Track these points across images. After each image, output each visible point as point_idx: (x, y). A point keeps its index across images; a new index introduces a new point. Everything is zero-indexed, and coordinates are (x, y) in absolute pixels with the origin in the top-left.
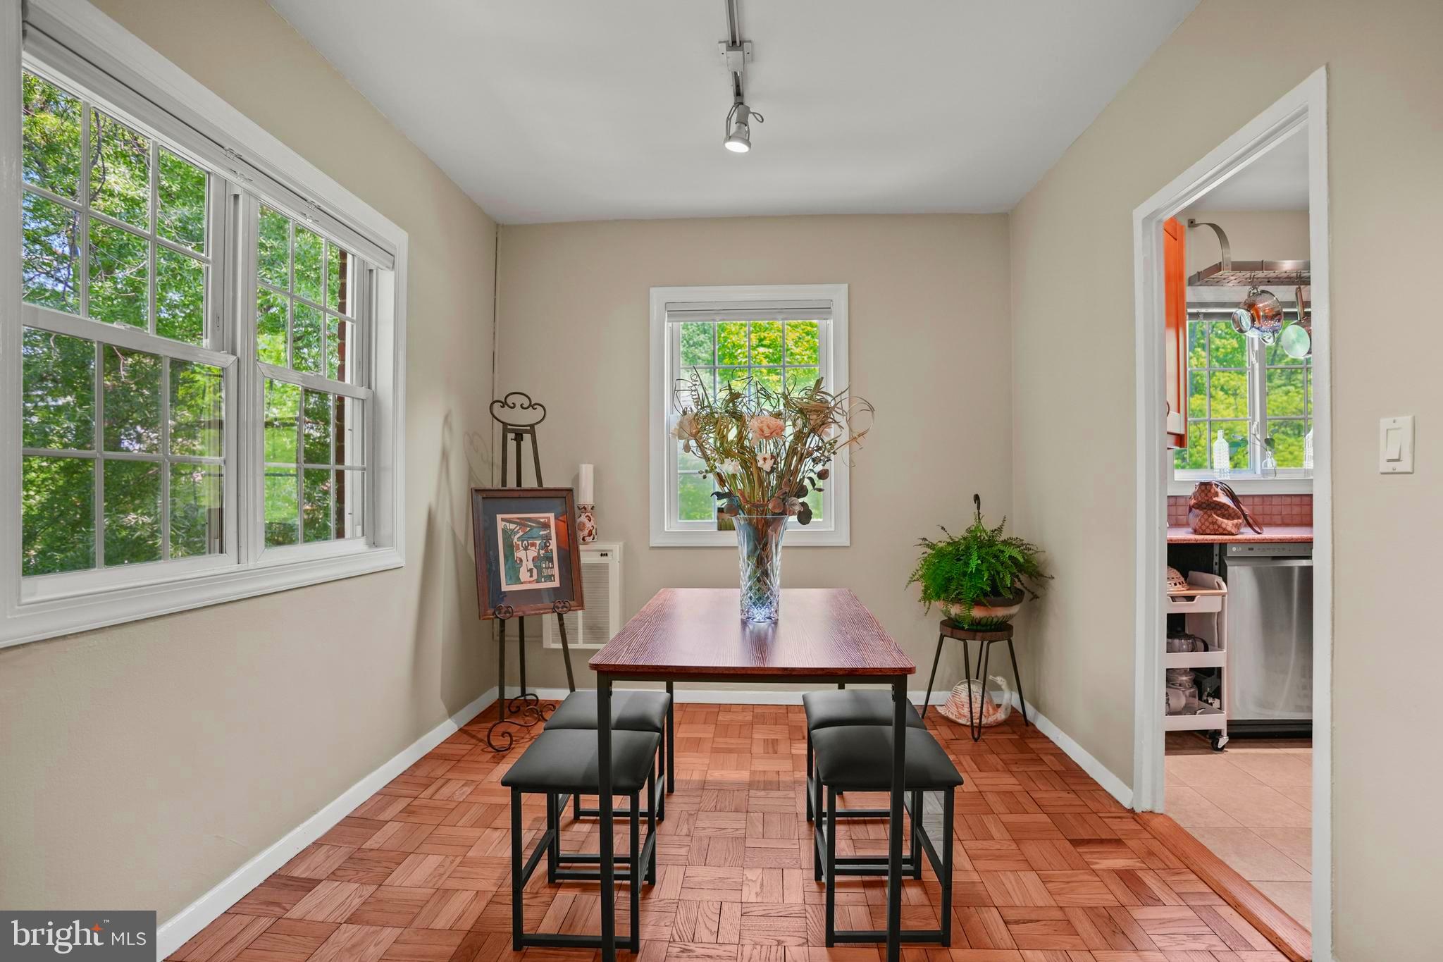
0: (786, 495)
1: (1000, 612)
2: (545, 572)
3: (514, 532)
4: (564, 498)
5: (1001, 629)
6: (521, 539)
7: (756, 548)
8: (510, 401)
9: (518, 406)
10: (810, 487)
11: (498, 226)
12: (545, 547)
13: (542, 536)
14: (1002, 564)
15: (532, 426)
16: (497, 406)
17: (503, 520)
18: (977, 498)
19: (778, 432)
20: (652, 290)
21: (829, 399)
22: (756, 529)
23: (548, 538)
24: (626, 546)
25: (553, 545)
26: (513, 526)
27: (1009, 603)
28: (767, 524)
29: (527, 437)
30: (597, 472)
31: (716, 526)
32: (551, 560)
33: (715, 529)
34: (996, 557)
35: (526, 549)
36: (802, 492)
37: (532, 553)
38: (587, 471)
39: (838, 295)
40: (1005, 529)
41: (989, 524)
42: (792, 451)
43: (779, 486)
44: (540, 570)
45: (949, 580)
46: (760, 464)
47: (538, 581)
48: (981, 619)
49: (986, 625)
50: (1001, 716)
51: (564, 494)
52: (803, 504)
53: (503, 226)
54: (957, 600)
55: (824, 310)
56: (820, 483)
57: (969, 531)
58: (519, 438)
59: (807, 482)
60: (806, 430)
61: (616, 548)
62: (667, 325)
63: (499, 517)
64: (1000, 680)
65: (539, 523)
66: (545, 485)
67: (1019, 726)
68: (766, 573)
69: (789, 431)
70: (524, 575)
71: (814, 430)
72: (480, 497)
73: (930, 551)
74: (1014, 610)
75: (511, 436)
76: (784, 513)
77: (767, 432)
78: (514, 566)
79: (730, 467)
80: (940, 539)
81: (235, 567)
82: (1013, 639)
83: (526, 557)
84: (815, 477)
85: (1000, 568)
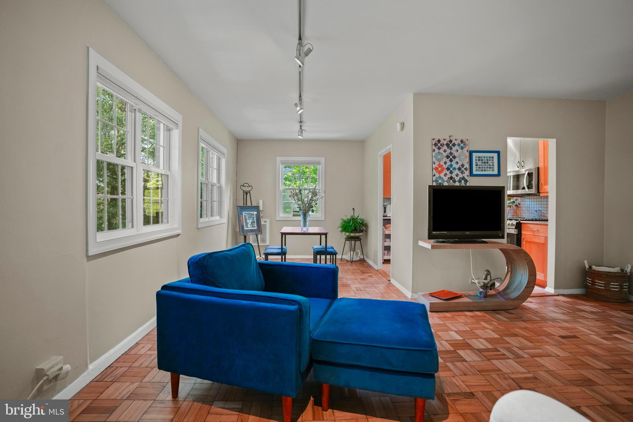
0: (309, 208)
1: (357, 234)
2: (253, 225)
3: (246, 216)
4: (257, 208)
5: (358, 239)
6: (248, 217)
7: (304, 217)
8: (245, 185)
9: (246, 186)
10: (314, 206)
11: (238, 140)
12: (253, 219)
13: (253, 217)
14: (358, 224)
15: (249, 191)
16: (242, 186)
17: (244, 213)
18: (353, 209)
19: (308, 197)
20: (277, 157)
21: (317, 190)
22: (304, 214)
23: (254, 217)
24: (270, 220)
25: (255, 219)
26: (246, 215)
27: (359, 233)
28: (306, 212)
29: (248, 194)
30: (263, 202)
31: (292, 215)
32: (255, 223)
33: (292, 216)
34: (356, 222)
35: (249, 220)
36: (312, 207)
37: (251, 221)
38: (261, 202)
39: (322, 160)
40: (359, 216)
41: (356, 216)
42: (311, 200)
43: (308, 206)
44: (252, 225)
45: (346, 227)
46: (305, 202)
47: (252, 227)
48: (353, 236)
49: (354, 238)
50: (358, 259)
51: (257, 207)
52: (312, 209)
53: (239, 140)
54: (348, 232)
55: (319, 163)
56: (316, 205)
57: (351, 216)
58: (247, 194)
59: (313, 205)
60: (313, 196)
61: (268, 220)
62: (281, 166)
63: (243, 212)
64: (358, 251)
65: (252, 214)
66: (253, 205)
67: (362, 261)
68: (306, 221)
69: (310, 196)
70: (249, 226)
71: (314, 196)
72: (239, 208)
73: (343, 221)
74: (361, 234)
75: (245, 193)
76: (309, 211)
77: (306, 197)
78: (247, 224)
79: (300, 202)
80: (345, 218)
81: (208, 220)
82: (361, 241)
83: (249, 222)
84: (315, 204)
85: (357, 224)
